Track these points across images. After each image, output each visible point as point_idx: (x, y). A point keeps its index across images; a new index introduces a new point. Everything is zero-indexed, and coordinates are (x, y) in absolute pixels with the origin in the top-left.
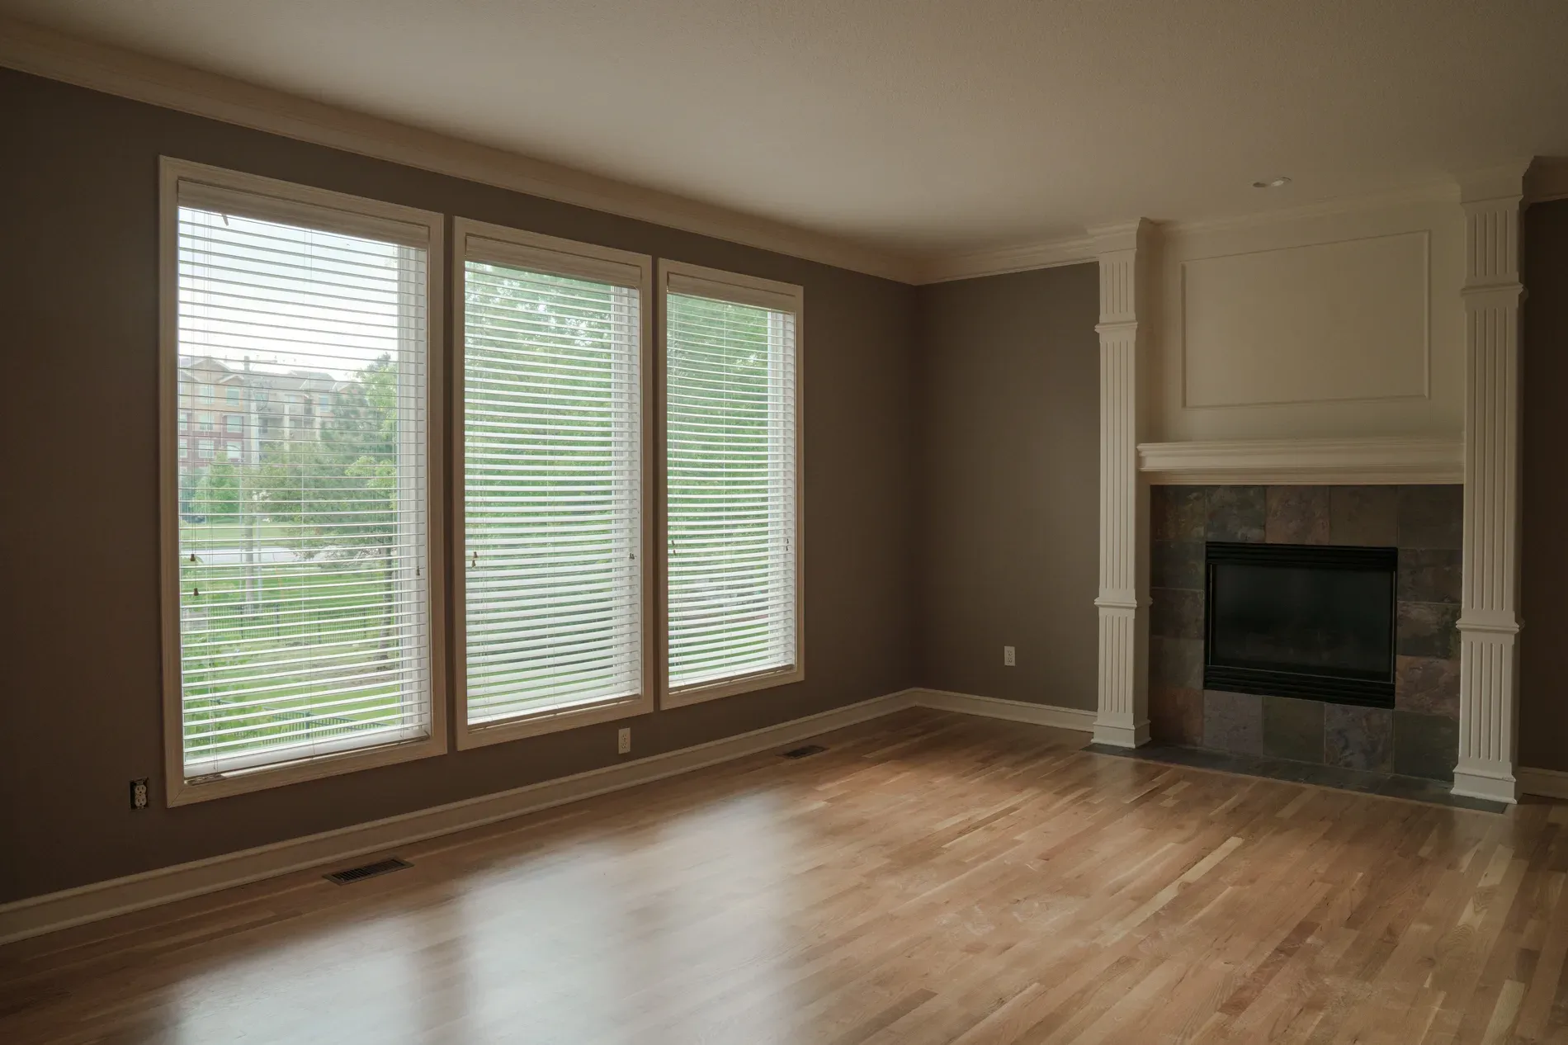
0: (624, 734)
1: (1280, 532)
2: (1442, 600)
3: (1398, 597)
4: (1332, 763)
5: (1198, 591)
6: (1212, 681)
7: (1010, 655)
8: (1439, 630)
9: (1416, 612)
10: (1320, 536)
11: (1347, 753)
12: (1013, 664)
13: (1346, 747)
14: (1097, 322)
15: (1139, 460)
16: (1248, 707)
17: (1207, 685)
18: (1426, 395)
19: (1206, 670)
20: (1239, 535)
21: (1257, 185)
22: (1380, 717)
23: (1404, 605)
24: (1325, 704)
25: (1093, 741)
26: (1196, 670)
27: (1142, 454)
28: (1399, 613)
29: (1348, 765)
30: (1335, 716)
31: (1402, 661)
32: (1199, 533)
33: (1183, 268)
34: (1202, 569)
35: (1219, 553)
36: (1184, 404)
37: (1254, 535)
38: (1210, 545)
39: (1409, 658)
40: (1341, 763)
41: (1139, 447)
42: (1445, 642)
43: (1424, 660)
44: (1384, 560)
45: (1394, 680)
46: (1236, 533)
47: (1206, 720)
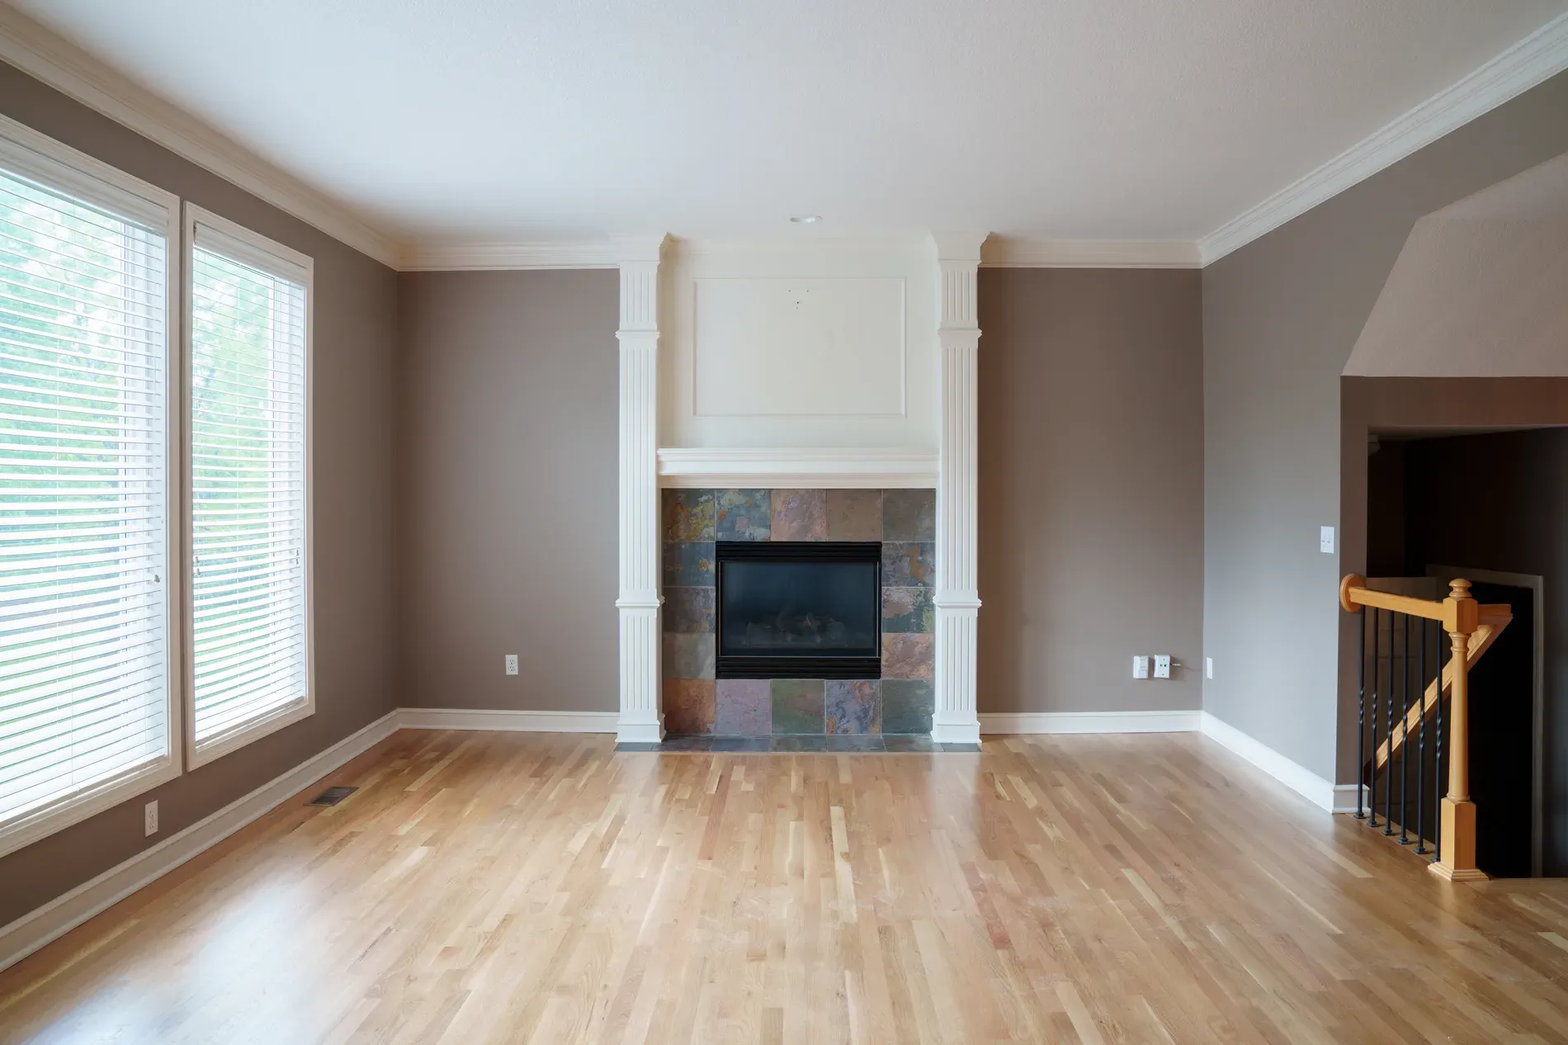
0: (152, 809)
1: (783, 531)
2: (917, 585)
3: (883, 583)
4: (832, 732)
5: (709, 588)
6: (725, 670)
7: (512, 665)
8: (914, 609)
9: (896, 595)
10: (819, 533)
11: (845, 720)
12: (516, 672)
13: (843, 716)
14: (618, 329)
15: (659, 464)
16: (758, 691)
17: (719, 675)
18: (903, 413)
19: (718, 660)
20: (747, 534)
21: (793, 220)
22: (870, 687)
23: (888, 590)
24: (826, 681)
25: (617, 741)
26: (709, 662)
27: (662, 459)
28: (884, 597)
29: (845, 731)
30: (832, 690)
31: (886, 637)
32: (711, 533)
33: (695, 285)
34: (712, 567)
35: (728, 552)
36: (695, 414)
37: (760, 534)
38: (721, 546)
39: (892, 635)
40: (839, 731)
41: (659, 452)
42: (919, 617)
43: (903, 635)
44: (869, 553)
45: (880, 655)
46: (744, 533)
47: (719, 706)
